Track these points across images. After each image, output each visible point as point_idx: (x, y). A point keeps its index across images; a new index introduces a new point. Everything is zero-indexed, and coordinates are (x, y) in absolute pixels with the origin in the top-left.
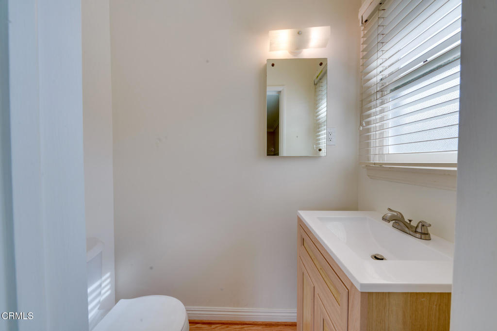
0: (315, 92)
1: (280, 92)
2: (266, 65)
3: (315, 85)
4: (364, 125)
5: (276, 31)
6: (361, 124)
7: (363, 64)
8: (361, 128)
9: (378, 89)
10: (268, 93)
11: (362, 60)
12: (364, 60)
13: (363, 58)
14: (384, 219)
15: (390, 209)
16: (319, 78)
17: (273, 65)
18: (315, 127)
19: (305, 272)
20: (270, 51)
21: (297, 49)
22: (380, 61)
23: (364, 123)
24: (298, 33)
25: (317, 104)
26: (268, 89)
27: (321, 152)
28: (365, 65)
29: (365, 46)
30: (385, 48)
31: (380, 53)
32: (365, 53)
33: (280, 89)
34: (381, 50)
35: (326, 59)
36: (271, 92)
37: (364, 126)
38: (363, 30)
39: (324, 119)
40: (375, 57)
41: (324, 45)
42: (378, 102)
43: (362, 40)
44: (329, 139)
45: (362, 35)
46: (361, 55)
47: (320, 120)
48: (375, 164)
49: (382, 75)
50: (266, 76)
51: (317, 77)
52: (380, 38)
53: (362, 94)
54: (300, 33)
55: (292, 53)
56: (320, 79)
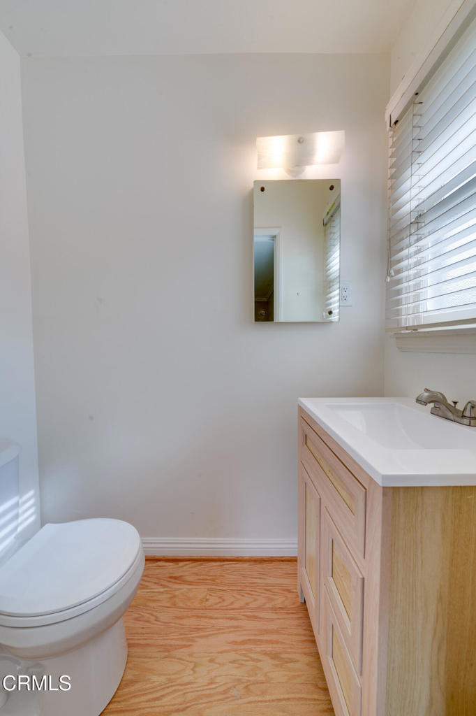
0: (325, 236)
1: (275, 237)
2: (253, 190)
3: (325, 225)
4: (393, 274)
5: (266, 138)
6: (389, 274)
7: (391, 187)
8: (389, 279)
9: (413, 220)
10: (256, 239)
11: (389, 181)
12: (393, 181)
13: (391, 178)
14: (418, 401)
15: (427, 390)
16: (329, 215)
17: (263, 189)
18: (324, 285)
19: (309, 482)
20: (259, 168)
21: (298, 165)
22: (415, 179)
23: (392, 271)
24: (299, 141)
25: (327, 254)
26: (256, 232)
27: (332, 315)
28: (393, 188)
29: (394, 159)
30: (422, 159)
31: (415, 167)
32: (394, 170)
33: (274, 232)
34: (416, 163)
35: (339, 180)
36: (261, 237)
37: (392, 276)
38: (392, 137)
39: (337, 274)
40: (408, 173)
41: (335, 160)
42: (413, 238)
43: (391, 151)
44: (343, 298)
45: (391, 144)
46: (390, 172)
47: (331, 277)
48: (407, 328)
49: (418, 199)
50: (253, 206)
51: (328, 213)
52: (416, 144)
53: (389, 230)
54: (301, 140)
55: (290, 172)
56: (332, 216)
